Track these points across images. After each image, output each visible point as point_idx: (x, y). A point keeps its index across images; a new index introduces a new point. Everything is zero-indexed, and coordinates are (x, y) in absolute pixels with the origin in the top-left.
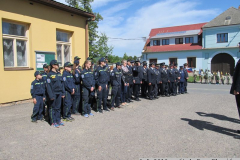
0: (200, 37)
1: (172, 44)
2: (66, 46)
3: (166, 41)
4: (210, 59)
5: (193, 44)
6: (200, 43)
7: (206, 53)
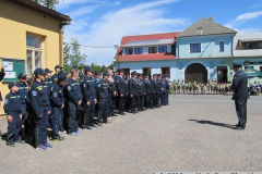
0: (174, 46)
1: (146, 53)
2: (36, 53)
3: (139, 50)
4: (184, 69)
5: (167, 54)
6: (173, 53)
7: (180, 63)
